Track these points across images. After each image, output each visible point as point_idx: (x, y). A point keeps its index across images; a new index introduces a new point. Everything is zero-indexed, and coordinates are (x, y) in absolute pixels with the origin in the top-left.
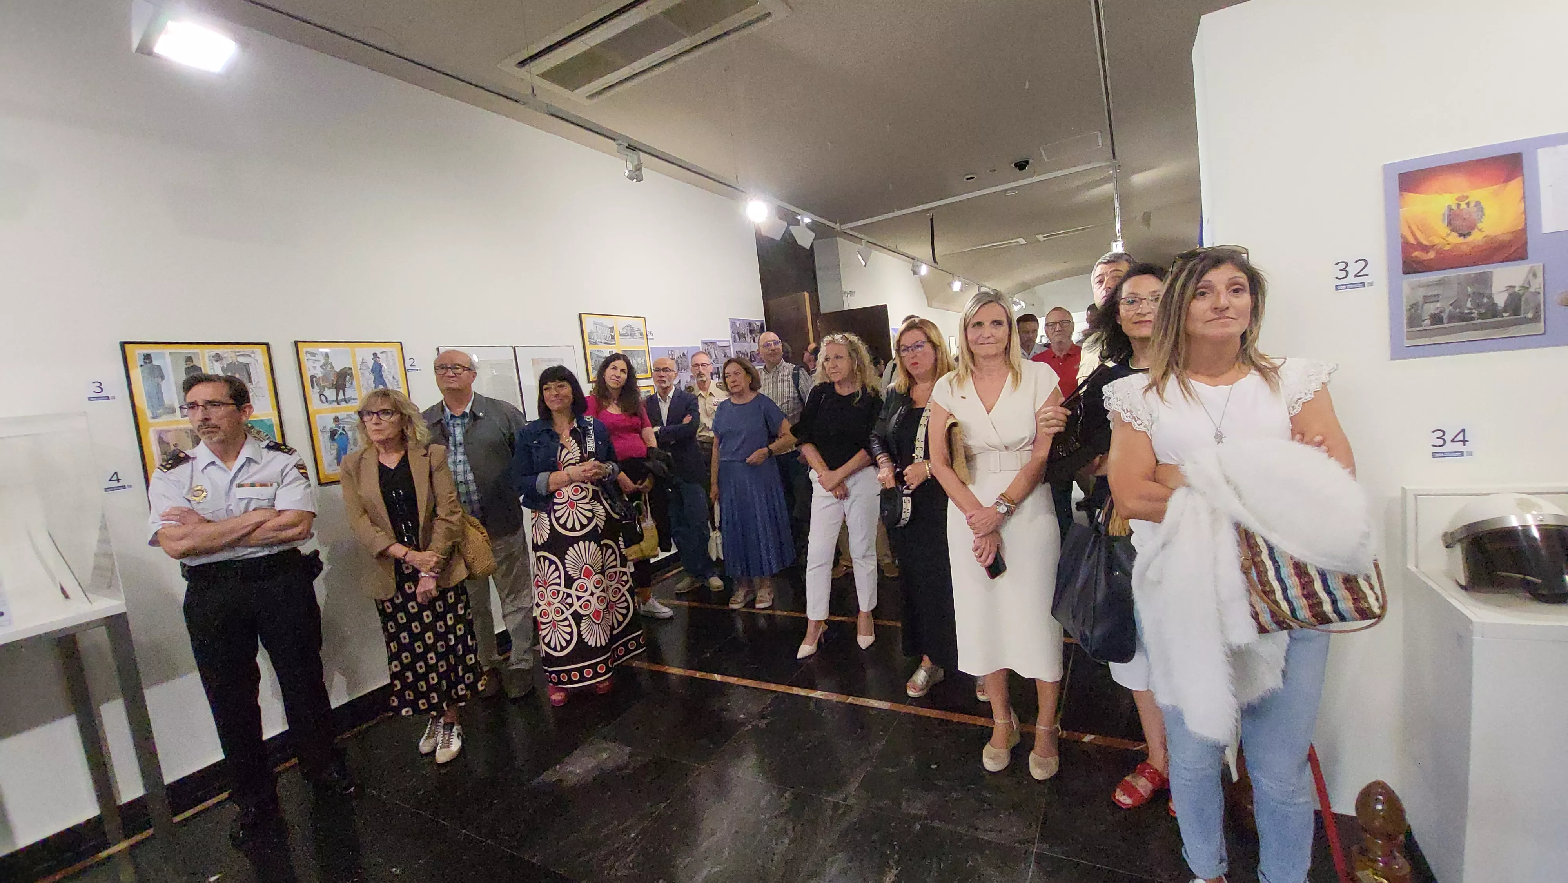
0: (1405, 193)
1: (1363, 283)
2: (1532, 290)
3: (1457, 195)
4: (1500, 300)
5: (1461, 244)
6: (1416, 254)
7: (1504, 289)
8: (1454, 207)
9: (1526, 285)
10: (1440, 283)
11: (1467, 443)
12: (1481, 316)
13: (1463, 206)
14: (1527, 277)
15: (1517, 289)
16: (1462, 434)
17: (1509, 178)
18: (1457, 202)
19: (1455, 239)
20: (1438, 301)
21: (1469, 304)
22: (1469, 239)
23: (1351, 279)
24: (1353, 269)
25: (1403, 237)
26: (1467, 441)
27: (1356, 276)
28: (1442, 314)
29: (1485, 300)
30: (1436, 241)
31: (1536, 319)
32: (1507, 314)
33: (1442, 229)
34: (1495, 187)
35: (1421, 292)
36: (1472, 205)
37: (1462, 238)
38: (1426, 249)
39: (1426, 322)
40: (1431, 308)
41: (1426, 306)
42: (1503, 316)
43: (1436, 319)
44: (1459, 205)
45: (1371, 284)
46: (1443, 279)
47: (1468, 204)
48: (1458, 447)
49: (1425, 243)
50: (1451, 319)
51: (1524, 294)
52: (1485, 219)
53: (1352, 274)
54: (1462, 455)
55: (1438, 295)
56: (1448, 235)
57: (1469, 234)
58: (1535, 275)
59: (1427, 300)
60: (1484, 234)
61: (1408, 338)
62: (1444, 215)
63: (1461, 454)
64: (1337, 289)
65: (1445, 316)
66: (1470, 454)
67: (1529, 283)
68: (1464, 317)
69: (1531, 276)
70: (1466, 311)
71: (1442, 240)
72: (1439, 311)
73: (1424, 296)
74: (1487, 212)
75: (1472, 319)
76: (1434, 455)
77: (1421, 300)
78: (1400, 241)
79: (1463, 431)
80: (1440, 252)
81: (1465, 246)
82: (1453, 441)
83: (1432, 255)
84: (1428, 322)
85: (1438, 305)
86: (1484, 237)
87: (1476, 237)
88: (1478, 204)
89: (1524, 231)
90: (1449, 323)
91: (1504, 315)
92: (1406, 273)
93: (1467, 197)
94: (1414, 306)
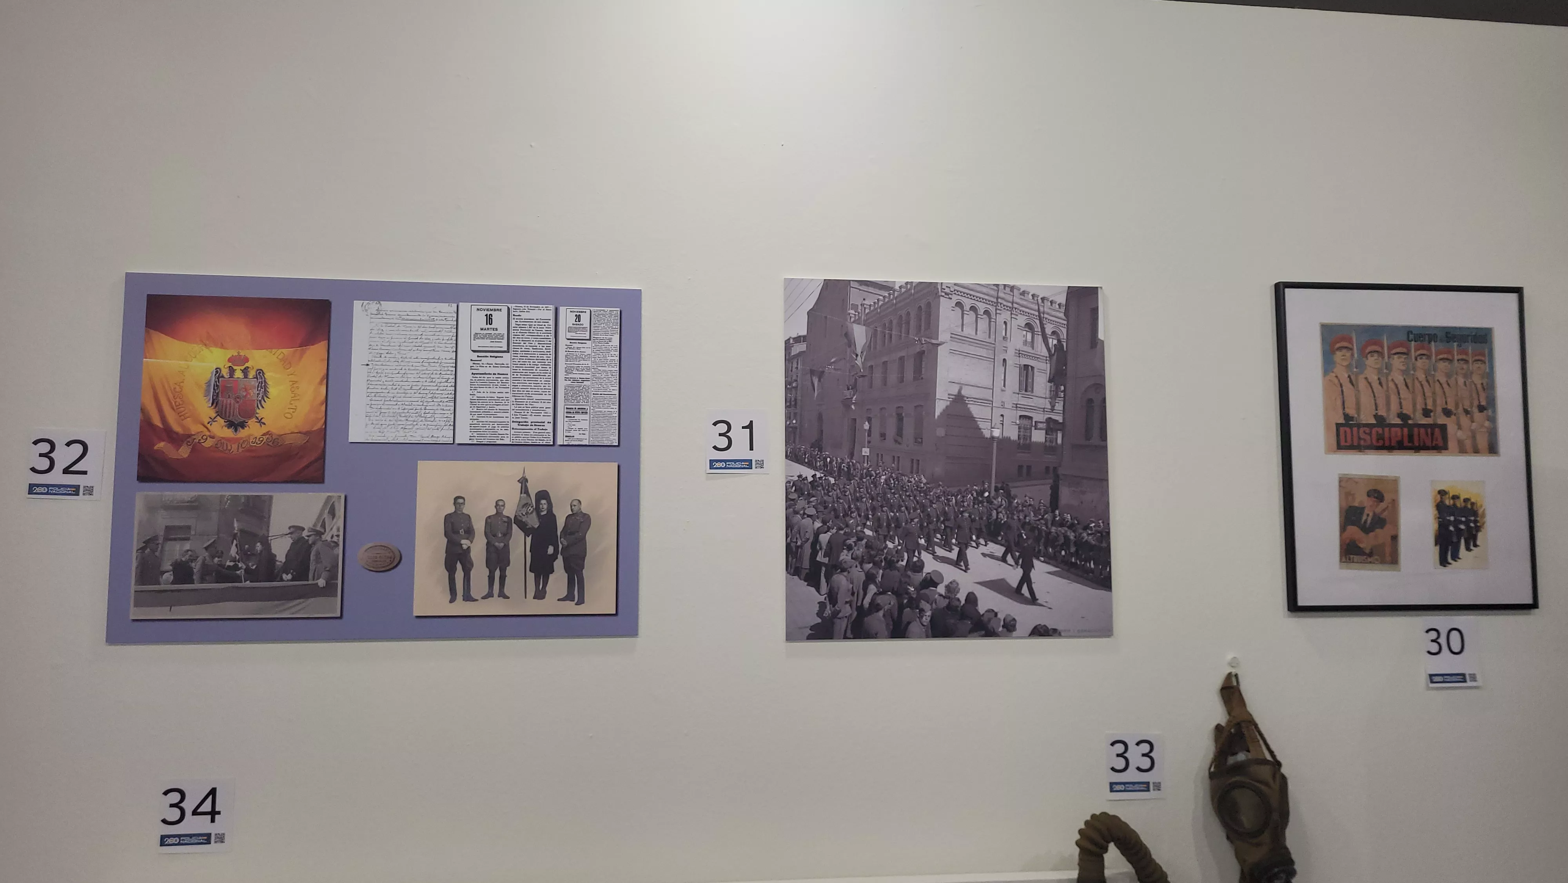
0: (152, 331)
1: (77, 487)
2: (327, 537)
3: (233, 353)
4: (281, 549)
5: (229, 440)
6: (161, 445)
7: (289, 531)
8: (225, 372)
9: (319, 528)
10: (194, 506)
11: (217, 816)
12: (251, 575)
13: (239, 374)
14: (321, 514)
15: (305, 534)
16: (210, 798)
17: (308, 341)
18: (230, 364)
19: (220, 429)
20: (187, 539)
21: (233, 551)
22: (243, 433)
23: (56, 477)
24: (64, 456)
25: (143, 410)
26: (219, 813)
27: (66, 471)
28: (193, 564)
29: (259, 547)
30: (195, 428)
31: (329, 590)
32: (289, 577)
33: (204, 408)
34: (286, 351)
35: (163, 520)
36: (252, 374)
37: (231, 430)
38: (176, 439)
39: (166, 576)
40: (176, 551)
41: (169, 545)
42: (282, 580)
43: (182, 572)
44: (232, 371)
45: (89, 491)
46: (197, 499)
47: (245, 372)
48: (200, 824)
49: (177, 428)
50: (207, 573)
51: (314, 543)
52: (268, 404)
53: (60, 466)
54: (208, 842)
55: (189, 528)
56: (213, 420)
57: (243, 425)
58: (332, 513)
59: (173, 533)
60: (264, 429)
61: (137, 605)
62: (208, 384)
63: (206, 839)
64: (30, 492)
65: (196, 567)
66: (221, 838)
67: (323, 525)
68: (225, 575)
69: (326, 515)
70: (229, 563)
71: (202, 428)
72: (187, 557)
73: (166, 527)
74: (273, 391)
75: (237, 579)
76: (164, 841)
77: (161, 533)
78: (139, 416)
79: (213, 792)
80: (196, 449)
81: (235, 447)
82: (195, 813)
83: (184, 452)
84: (168, 576)
85: (187, 546)
86: (264, 435)
87: (253, 431)
88: (260, 373)
89: (324, 431)
90: (202, 580)
91: (284, 576)
92: (142, 478)
93: (247, 360)
94: (149, 543)
